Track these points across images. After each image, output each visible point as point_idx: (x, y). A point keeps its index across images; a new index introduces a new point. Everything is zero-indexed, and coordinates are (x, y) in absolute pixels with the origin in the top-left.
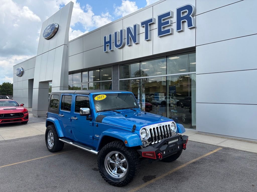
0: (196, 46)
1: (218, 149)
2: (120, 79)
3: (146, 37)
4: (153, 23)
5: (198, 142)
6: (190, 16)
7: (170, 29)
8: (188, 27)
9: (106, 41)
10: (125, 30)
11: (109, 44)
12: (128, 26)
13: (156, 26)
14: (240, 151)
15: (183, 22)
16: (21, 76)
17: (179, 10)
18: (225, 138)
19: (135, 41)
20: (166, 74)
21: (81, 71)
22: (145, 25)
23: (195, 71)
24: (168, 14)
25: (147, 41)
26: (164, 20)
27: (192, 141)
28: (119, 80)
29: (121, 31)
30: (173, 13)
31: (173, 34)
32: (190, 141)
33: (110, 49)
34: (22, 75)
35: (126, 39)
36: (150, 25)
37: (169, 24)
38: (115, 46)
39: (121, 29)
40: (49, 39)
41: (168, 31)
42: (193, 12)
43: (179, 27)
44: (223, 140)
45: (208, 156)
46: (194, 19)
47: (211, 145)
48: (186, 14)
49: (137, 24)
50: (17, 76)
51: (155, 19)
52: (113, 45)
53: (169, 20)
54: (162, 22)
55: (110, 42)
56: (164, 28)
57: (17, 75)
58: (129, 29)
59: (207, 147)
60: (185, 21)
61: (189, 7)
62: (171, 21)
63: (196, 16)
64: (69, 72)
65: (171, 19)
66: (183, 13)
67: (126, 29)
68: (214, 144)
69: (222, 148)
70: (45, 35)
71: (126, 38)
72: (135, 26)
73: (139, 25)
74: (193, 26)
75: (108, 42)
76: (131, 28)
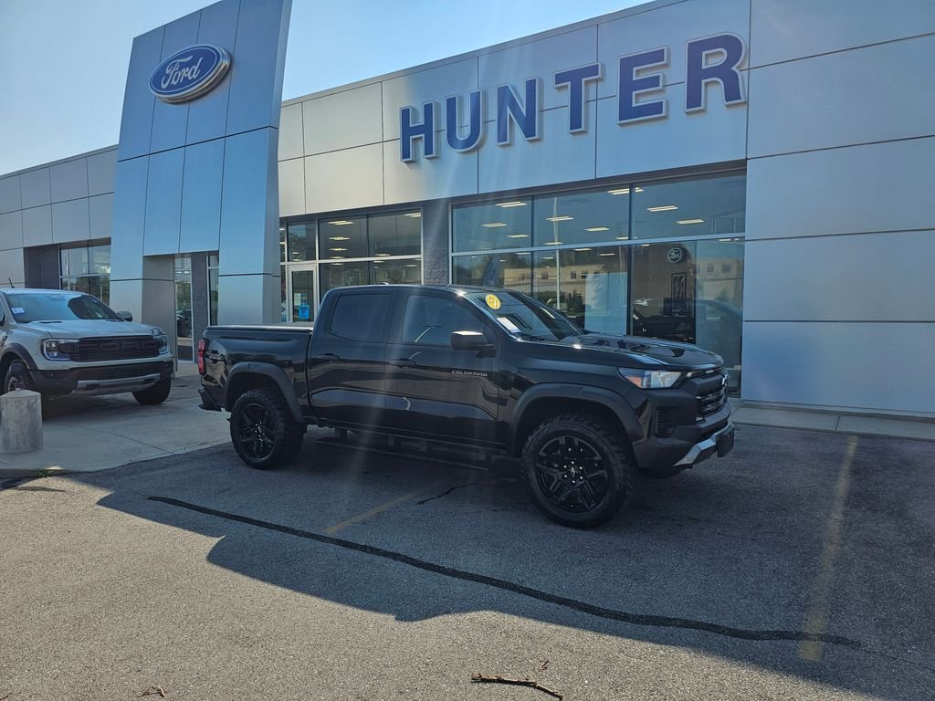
3: (576, 122)
6: (734, 68)
7: (661, 102)
8: (727, 101)
9: (411, 126)
10: (486, 94)
11: (423, 135)
12: (501, 83)
15: (709, 85)
19: (529, 130)
22: (569, 83)
24: (657, 56)
25: (578, 134)
26: (640, 72)
29: (476, 96)
33: (428, 150)
35: (495, 123)
36: (587, 83)
37: (660, 87)
38: (447, 144)
39: (475, 87)
41: (657, 108)
43: (694, 99)
46: (743, 77)
48: (718, 62)
49: (539, 79)
51: (603, 67)
52: (440, 139)
53: (660, 74)
54: (634, 79)
55: (427, 129)
56: (637, 97)
60: (716, 82)
61: (730, 43)
62: (664, 78)
63: (749, 69)
67: (495, 91)
70: (164, 86)
71: (495, 118)
72: (531, 85)
73: (541, 82)
74: (743, 100)
75: (418, 130)
76: (513, 87)
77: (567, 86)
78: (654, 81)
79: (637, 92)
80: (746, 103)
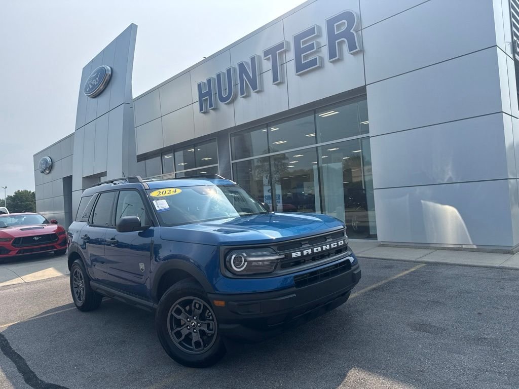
0: (366, 85)
1: (418, 267)
2: (232, 160)
3: (275, 78)
4: (285, 51)
5: (382, 259)
6: (352, 31)
7: (316, 58)
8: (350, 51)
9: (203, 93)
10: (235, 69)
11: (208, 97)
12: (239, 61)
13: (291, 55)
14: (457, 267)
15: (341, 43)
16: (48, 173)
17: (330, 23)
18: (431, 249)
19: (254, 88)
20: (317, 143)
21: (161, 152)
22: (271, 55)
23: (369, 132)
24: (311, 31)
25: (277, 84)
26: (304, 43)
27: (370, 258)
28: (231, 162)
29: (229, 71)
30: (319, 28)
31: (324, 67)
32: (368, 258)
33: (211, 106)
34: (51, 170)
35: (239, 85)
36: (280, 54)
38: (219, 101)
39: (228, 66)
40: (96, 96)
41: (314, 62)
42: (357, 23)
43: (332, 54)
44: (427, 251)
45: (400, 279)
46: (358, 35)
47: (405, 261)
48: (343, 29)
49: (257, 55)
50: (42, 174)
51: (288, 43)
52: (215, 98)
53: (314, 42)
54: (302, 47)
55: (209, 93)
56: (306, 57)
57: (42, 172)
58: (241, 66)
59: (399, 265)
60: (344, 41)
61: (348, 16)
62: (318, 43)
63: (362, 30)
64: (138, 156)
65: (318, 40)
66: (339, 27)
67: (237, 67)
68: (411, 259)
69: (424, 264)
70: (88, 90)
71: (239, 82)
72: (253, 59)
73: (259, 57)
74: (358, 49)
75: (206, 94)
76: (246, 63)
77: (269, 58)
78: (312, 47)
79: (304, 54)
80: (362, 51)
